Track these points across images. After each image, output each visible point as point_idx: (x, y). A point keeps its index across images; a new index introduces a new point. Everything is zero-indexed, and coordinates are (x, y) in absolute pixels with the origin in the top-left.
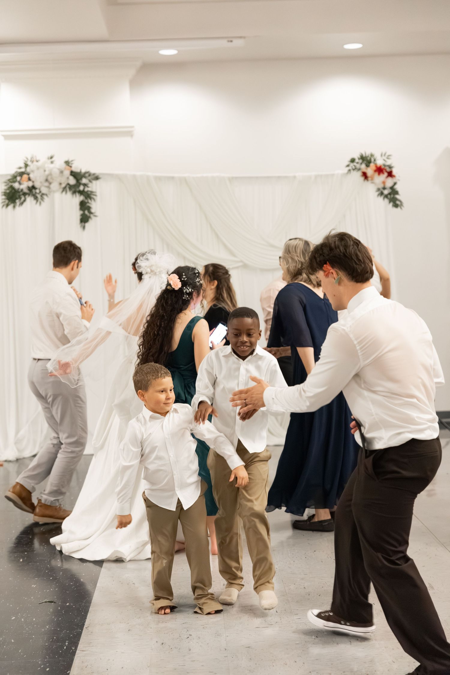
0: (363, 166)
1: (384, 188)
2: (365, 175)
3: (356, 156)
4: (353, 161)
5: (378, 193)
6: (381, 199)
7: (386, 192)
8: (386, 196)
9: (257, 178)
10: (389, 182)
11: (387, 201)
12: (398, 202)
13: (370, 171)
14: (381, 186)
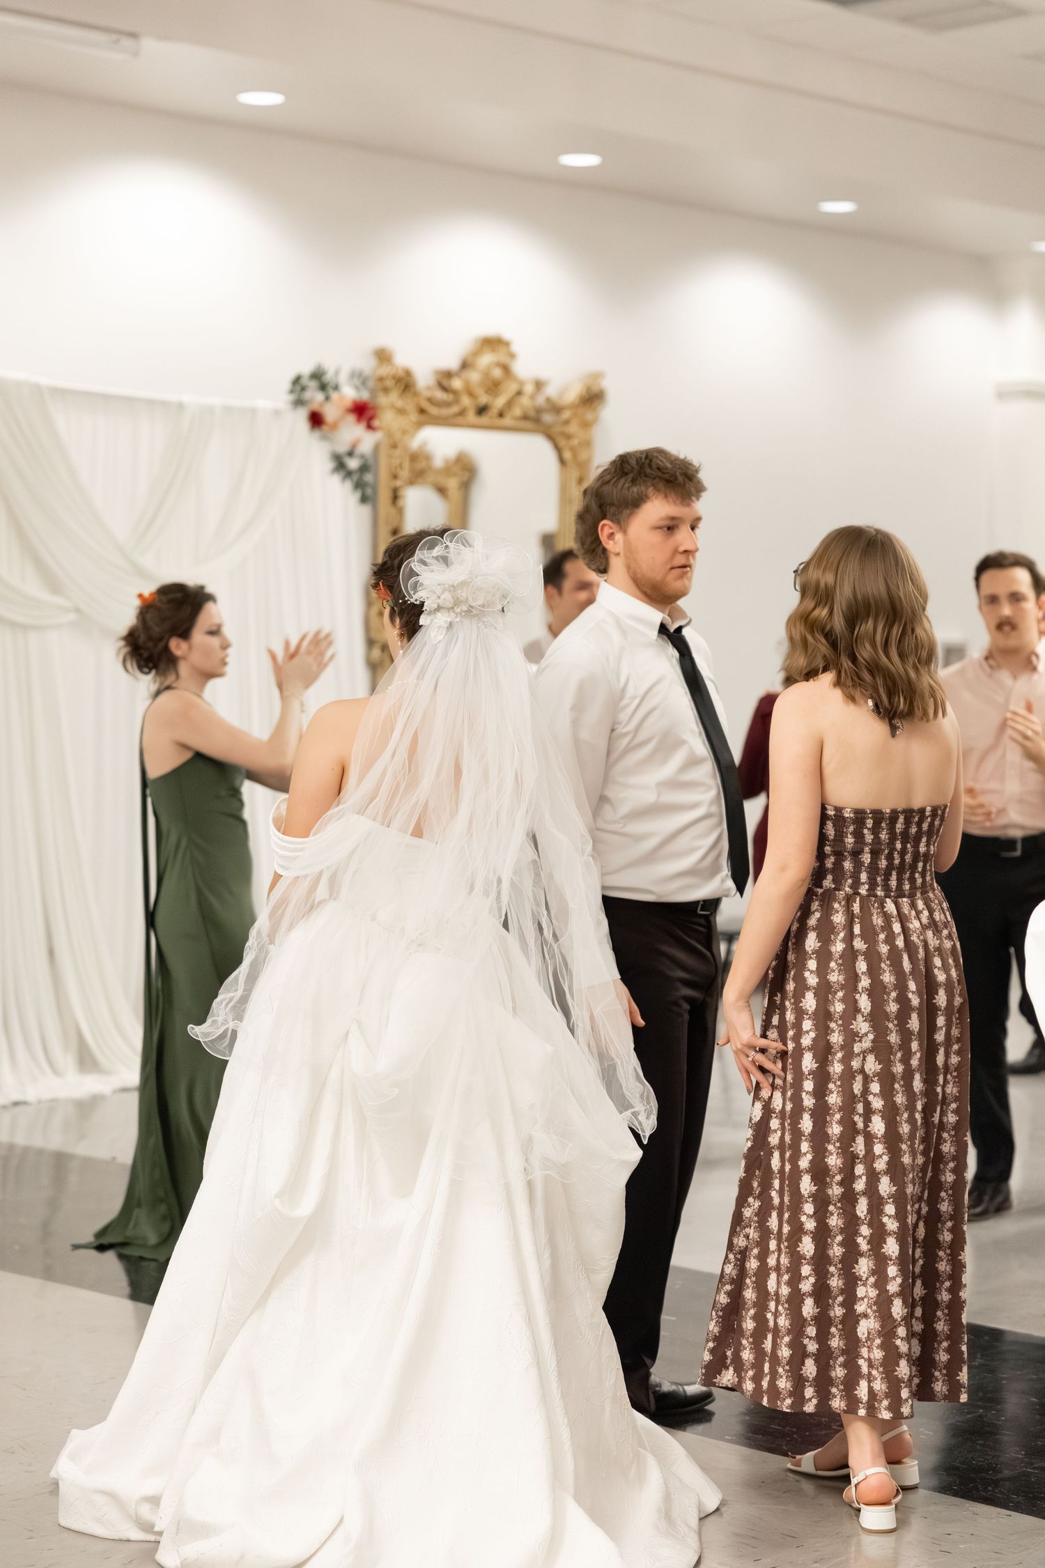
0: (320, 397)
1: (350, 454)
2: (316, 420)
3: (306, 369)
4: (297, 380)
5: (330, 465)
6: (336, 480)
7: (353, 464)
8: (349, 474)
9: (106, 398)
10: (367, 441)
11: (348, 485)
12: (369, 491)
13: (331, 413)
14: (342, 448)
